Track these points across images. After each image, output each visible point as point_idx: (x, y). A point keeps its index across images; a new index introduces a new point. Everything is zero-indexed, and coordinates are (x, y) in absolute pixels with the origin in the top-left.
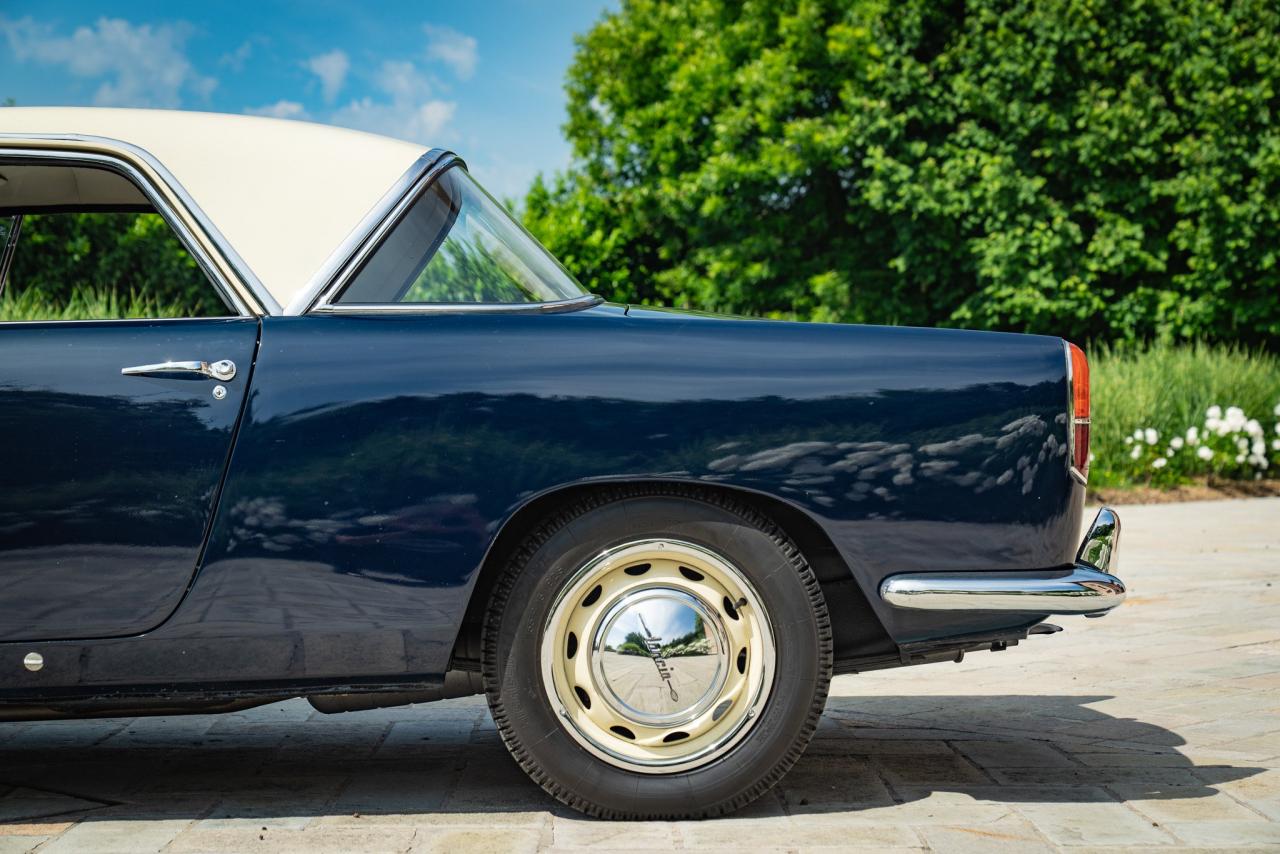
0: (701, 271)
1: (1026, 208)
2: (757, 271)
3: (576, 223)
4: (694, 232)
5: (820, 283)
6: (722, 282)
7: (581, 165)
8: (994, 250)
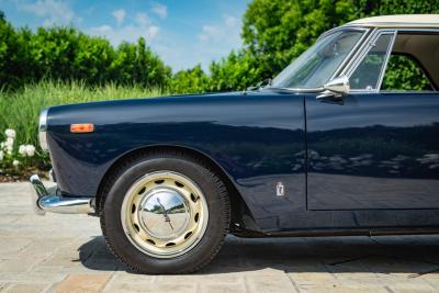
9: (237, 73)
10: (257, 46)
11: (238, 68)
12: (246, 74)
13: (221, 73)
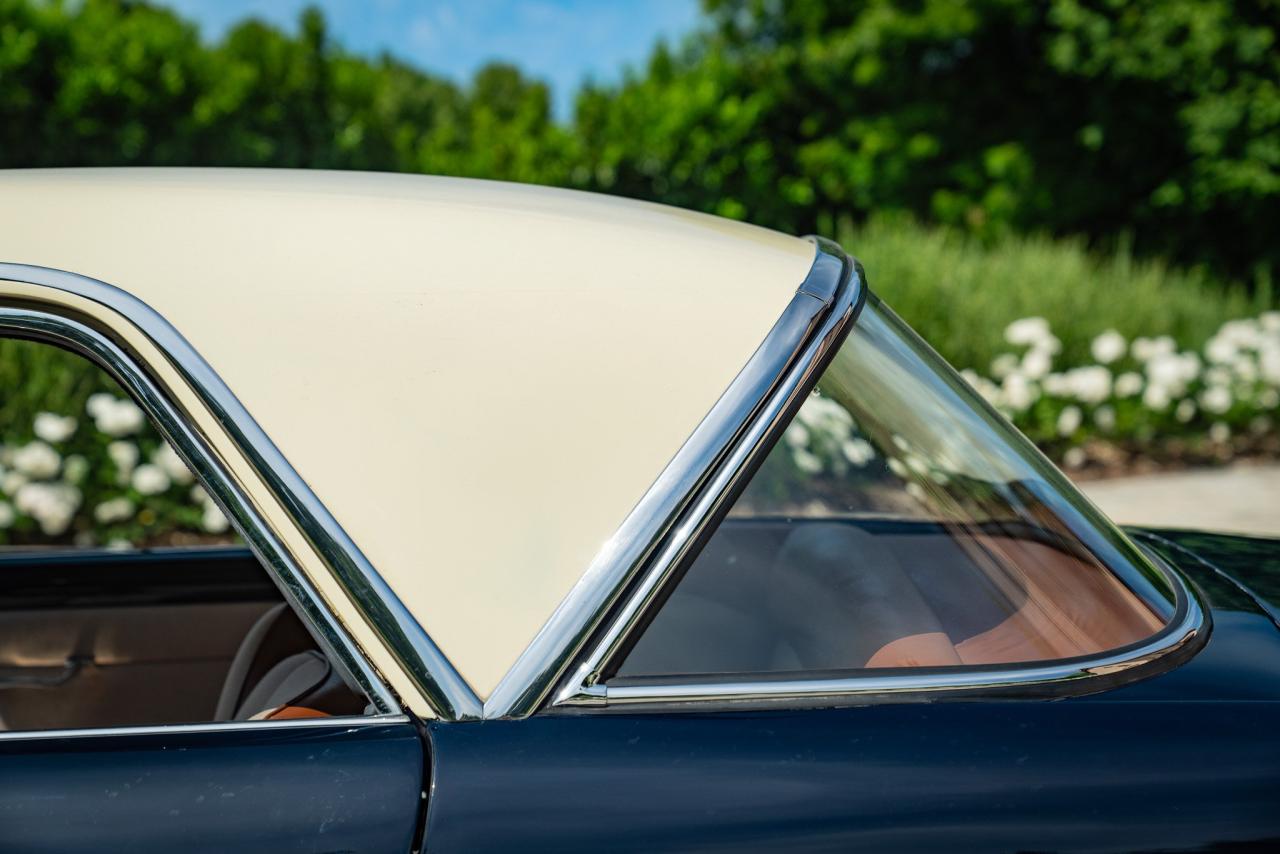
0: (854, 146)
1: (1249, 67)
2: (922, 146)
3: (707, 92)
4: (846, 101)
5: (999, 160)
6: (879, 160)
7: (710, 24)
8: (1209, 118)
9: (673, 121)
10: (746, 20)
11: (678, 103)
12: (707, 121)
13: (615, 121)
